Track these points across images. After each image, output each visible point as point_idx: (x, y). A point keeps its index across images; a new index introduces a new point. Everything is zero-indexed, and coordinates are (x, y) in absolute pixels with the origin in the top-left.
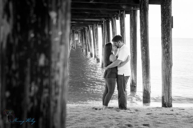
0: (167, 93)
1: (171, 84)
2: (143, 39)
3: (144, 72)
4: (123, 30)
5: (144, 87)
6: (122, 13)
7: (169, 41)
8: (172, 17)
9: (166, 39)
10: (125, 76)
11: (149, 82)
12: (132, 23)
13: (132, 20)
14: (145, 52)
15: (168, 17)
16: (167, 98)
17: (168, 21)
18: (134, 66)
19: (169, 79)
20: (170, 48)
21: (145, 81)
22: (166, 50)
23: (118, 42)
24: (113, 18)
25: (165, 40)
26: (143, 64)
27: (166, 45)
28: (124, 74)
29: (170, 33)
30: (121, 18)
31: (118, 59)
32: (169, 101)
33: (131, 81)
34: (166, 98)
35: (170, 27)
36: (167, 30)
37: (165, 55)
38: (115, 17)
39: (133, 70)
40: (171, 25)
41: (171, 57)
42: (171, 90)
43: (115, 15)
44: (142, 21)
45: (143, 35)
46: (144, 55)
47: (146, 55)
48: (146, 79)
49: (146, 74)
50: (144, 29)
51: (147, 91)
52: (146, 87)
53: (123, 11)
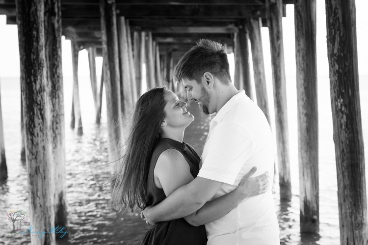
2: (338, 72)
3: (345, 187)
4: (277, 49)
5: (345, 241)
11: (362, 224)
12: (302, 23)
13: (301, 16)
14: (345, 117)
24: (252, 21)
26: (340, 162)
30: (272, 14)
33: (303, 204)
38: (260, 16)
39: (309, 171)
43: (259, 13)
44: (334, 7)
45: (339, 57)
46: (343, 127)
47: (349, 126)
48: (352, 213)
49: (352, 197)
50: (341, 35)
52: (352, 243)
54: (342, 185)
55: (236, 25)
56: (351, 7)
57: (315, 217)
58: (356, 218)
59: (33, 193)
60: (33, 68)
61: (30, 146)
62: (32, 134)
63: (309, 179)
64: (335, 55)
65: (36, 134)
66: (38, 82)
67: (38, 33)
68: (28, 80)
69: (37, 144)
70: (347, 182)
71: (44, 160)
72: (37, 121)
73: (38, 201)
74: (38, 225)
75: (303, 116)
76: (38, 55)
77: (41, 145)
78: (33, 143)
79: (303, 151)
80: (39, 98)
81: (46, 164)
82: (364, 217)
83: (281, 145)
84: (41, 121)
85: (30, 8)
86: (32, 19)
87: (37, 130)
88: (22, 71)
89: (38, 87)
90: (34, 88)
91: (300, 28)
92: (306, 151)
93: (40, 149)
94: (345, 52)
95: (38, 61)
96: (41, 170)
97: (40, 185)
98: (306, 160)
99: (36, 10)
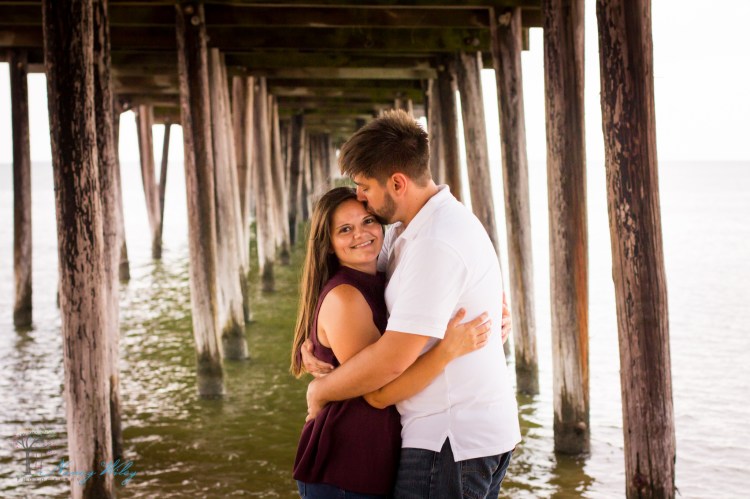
2: (620, 156)
3: (633, 363)
4: (512, 112)
5: (634, 458)
6: (504, 20)
10: (457, 458)
11: (664, 428)
12: (557, 65)
13: (556, 52)
14: (633, 236)
18: (572, 316)
21: (640, 417)
24: (464, 57)
26: (624, 316)
28: (447, 442)
30: (503, 47)
33: (559, 400)
38: (478, 48)
39: (571, 338)
43: (477, 42)
44: (613, 40)
45: (622, 129)
46: (630, 255)
47: (641, 253)
48: (645, 409)
49: (645, 380)
50: (627, 90)
51: (652, 487)
52: (646, 462)
53: (511, 10)
54: (628, 357)
55: (433, 64)
56: (644, 41)
57: (582, 424)
58: (653, 417)
59: (73, 373)
60: (74, 148)
61: (69, 289)
62: (72, 266)
63: (571, 354)
64: (616, 126)
65: (79, 267)
66: (83, 174)
67: (83, 85)
68: (66, 170)
69: (82, 285)
70: (638, 354)
71: (94, 314)
72: (82, 243)
73: (82, 387)
74: (82, 431)
75: (559, 237)
76: (83, 125)
77: (88, 287)
78: (73, 283)
79: (560, 303)
80: (86, 202)
81: (96, 321)
82: (668, 415)
84: (88, 242)
85: (70, 40)
86: (73, 61)
87: (81, 259)
88: (54, 153)
89: (83, 181)
90: (76, 184)
91: (554, 73)
92: (566, 303)
93: (87, 294)
94: (634, 121)
95: (83, 135)
96: (88, 331)
97: (86, 358)
98: (564, 320)
99: (80, 44)
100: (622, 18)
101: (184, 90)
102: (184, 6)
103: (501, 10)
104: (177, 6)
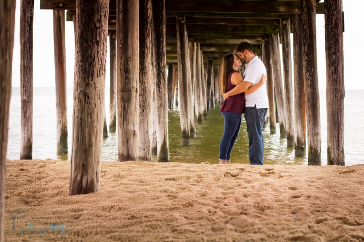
0: (335, 142)
1: (343, 127)
2: (307, 60)
4: (287, 53)
5: (310, 142)
6: (284, 22)
7: (338, 54)
8: (343, 13)
9: (333, 50)
11: (318, 133)
13: (296, 33)
15: (336, 13)
16: (336, 150)
17: (336, 20)
19: (338, 119)
20: (340, 66)
21: (311, 131)
22: (333, 68)
23: (243, 53)
24: (273, 35)
25: (330, 52)
27: (333, 60)
29: (339, 40)
30: (284, 31)
31: (244, 80)
32: (338, 156)
33: (296, 139)
34: (334, 150)
35: (340, 29)
36: (335, 34)
37: (331, 77)
38: (278, 32)
40: (340, 26)
41: (341, 81)
42: (342, 137)
43: (277, 30)
45: (307, 52)
47: (312, 86)
48: (313, 128)
49: (313, 120)
51: (314, 150)
52: (313, 143)
53: (287, 19)
55: (263, 38)
56: (313, 29)
57: (303, 146)
58: (315, 131)
59: (159, 116)
60: (160, 56)
62: (159, 87)
66: (163, 63)
67: (163, 39)
68: (158, 61)
70: (311, 113)
72: (162, 81)
73: (161, 120)
74: (161, 131)
75: (297, 89)
76: (163, 50)
77: (163, 93)
78: (159, 92)
79: (297, 109)
80: (163, 70)
82: (319, 130)
83: (288, 113)
85: (160, 27)
86: (160, 33)
87: (161, 86)
89: (163, 65)
92: (299, 109)
93: (163, 95)
94: (310, 50)
95: (163, 53)
96: (163, 105)
97: (162, 112)
98: (298, 114)
99: (162, 28)
100: (307, 23)
101: (179, 45)
102: (179, 17)
103: (283, 19)
104: (177, 17)
